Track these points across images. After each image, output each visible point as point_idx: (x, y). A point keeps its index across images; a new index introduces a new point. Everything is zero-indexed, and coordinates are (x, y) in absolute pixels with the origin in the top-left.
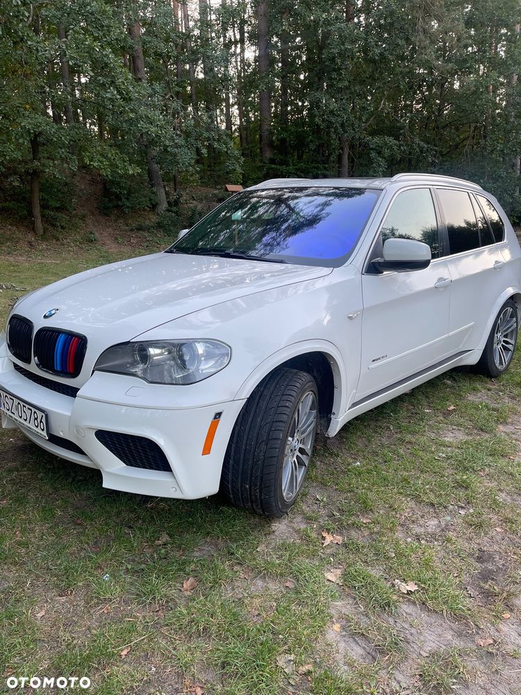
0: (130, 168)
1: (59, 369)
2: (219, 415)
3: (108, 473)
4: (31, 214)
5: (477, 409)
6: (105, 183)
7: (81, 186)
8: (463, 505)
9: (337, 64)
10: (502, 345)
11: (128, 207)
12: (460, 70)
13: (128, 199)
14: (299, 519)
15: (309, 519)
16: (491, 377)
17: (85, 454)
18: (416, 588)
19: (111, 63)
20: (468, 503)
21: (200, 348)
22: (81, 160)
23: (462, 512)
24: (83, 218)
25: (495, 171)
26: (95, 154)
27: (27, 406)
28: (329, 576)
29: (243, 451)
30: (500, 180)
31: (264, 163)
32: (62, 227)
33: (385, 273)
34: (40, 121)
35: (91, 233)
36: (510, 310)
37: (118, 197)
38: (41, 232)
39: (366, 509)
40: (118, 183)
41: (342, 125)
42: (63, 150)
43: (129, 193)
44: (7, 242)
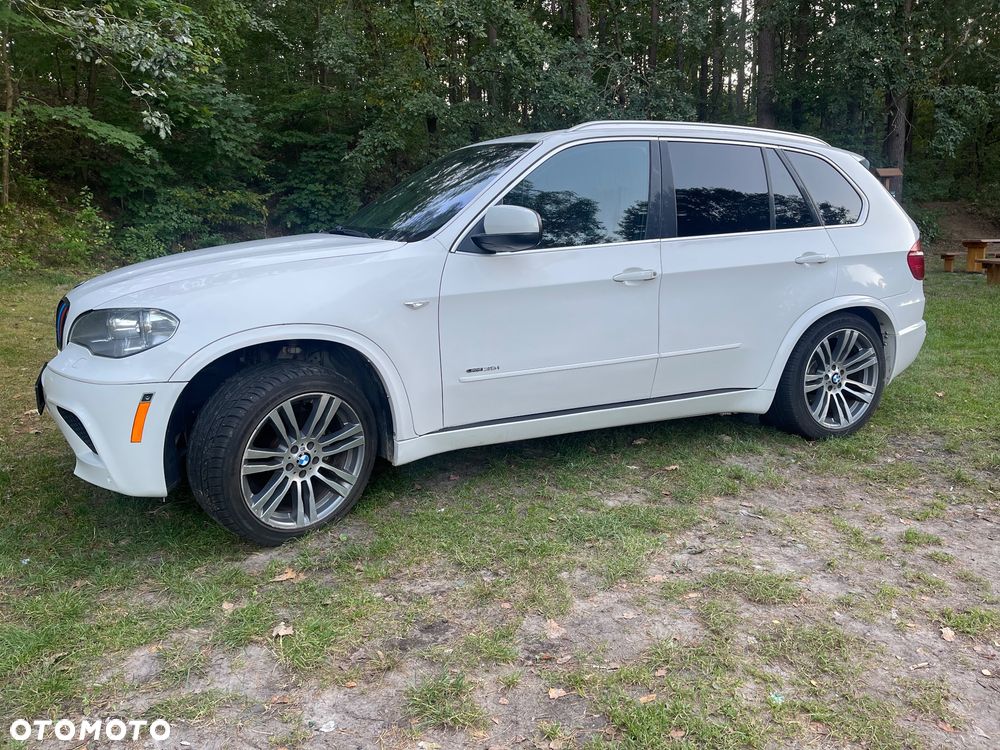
2: (147, 397)
10: (843, 391)
16: (810, 439)
18: (291, 633)
28: (227, 606)
36: (851, 333)
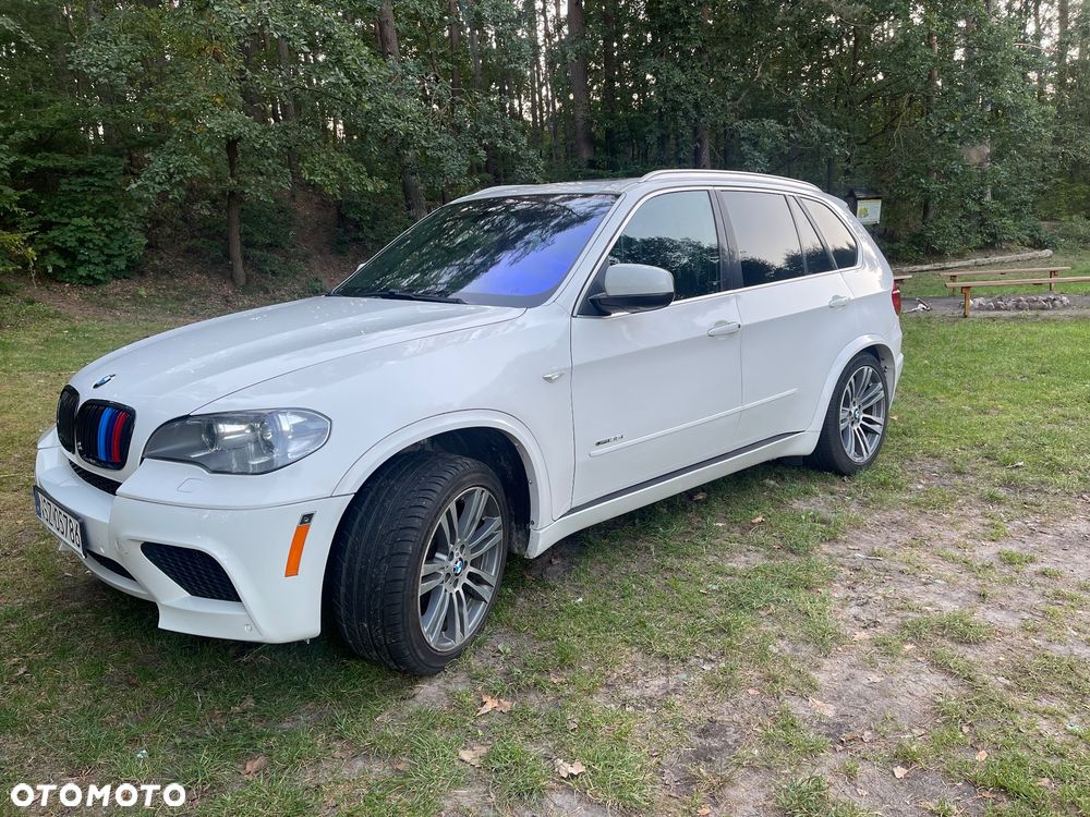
0: (368, 182)
1: (103, 459)
2: (308, 517)
3: (168, 607)
4: (227, 256)
5: (799, 520)
6: (339, 205)
7: (304, 210)
8: (713, 657)
9: (683, 15)
10: (861, 425)
11: (373, 240)
12: (877, 14)
13: (372, 228)
14: (462, 677)
15: (474, 678)
16: (842, 475)
17: (132, 578)
18: (583, 769)
19: (336, 32)
20: (722, 654)
21: (287, 423)
22: (296, 175)
23: (707, 667)
24: (306, 258)
25: (944, 164)
26: (317, 164)
27: (63, 513)
28: (466, 755)
29: (357, 573)
30: (953, 178)
31: (580, 167)
32: (274, 273)
33: (613, 315)
34: (235, 120)
35: (317, 280)
36: (868, 371)
37: (358, 227)
38: (242, 281)
39: (565, 662)
40: (357, 206)
41: (696, 106)
42: (270, 161)
43: (376, 217)
44: (191, 298)
